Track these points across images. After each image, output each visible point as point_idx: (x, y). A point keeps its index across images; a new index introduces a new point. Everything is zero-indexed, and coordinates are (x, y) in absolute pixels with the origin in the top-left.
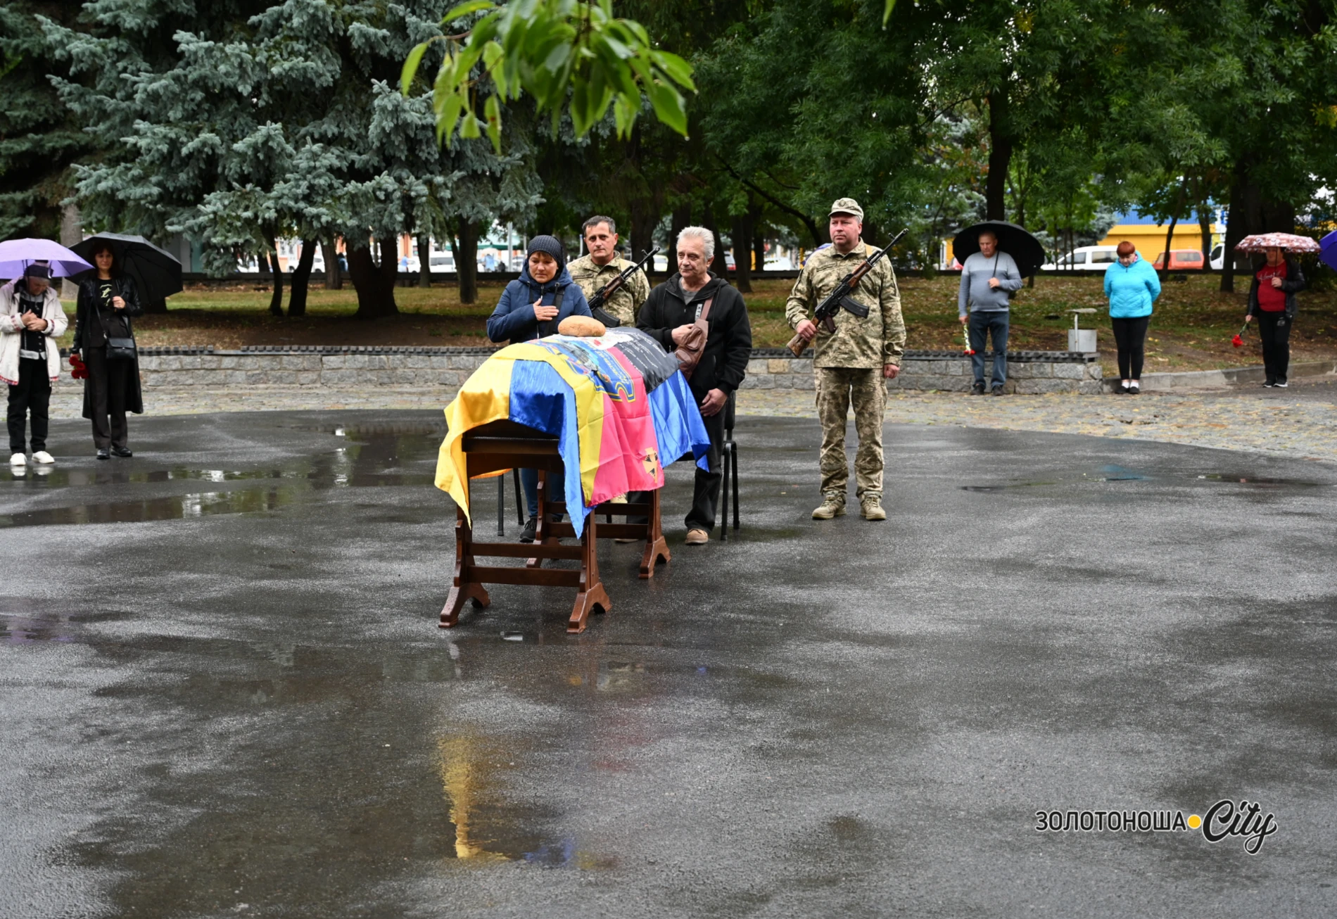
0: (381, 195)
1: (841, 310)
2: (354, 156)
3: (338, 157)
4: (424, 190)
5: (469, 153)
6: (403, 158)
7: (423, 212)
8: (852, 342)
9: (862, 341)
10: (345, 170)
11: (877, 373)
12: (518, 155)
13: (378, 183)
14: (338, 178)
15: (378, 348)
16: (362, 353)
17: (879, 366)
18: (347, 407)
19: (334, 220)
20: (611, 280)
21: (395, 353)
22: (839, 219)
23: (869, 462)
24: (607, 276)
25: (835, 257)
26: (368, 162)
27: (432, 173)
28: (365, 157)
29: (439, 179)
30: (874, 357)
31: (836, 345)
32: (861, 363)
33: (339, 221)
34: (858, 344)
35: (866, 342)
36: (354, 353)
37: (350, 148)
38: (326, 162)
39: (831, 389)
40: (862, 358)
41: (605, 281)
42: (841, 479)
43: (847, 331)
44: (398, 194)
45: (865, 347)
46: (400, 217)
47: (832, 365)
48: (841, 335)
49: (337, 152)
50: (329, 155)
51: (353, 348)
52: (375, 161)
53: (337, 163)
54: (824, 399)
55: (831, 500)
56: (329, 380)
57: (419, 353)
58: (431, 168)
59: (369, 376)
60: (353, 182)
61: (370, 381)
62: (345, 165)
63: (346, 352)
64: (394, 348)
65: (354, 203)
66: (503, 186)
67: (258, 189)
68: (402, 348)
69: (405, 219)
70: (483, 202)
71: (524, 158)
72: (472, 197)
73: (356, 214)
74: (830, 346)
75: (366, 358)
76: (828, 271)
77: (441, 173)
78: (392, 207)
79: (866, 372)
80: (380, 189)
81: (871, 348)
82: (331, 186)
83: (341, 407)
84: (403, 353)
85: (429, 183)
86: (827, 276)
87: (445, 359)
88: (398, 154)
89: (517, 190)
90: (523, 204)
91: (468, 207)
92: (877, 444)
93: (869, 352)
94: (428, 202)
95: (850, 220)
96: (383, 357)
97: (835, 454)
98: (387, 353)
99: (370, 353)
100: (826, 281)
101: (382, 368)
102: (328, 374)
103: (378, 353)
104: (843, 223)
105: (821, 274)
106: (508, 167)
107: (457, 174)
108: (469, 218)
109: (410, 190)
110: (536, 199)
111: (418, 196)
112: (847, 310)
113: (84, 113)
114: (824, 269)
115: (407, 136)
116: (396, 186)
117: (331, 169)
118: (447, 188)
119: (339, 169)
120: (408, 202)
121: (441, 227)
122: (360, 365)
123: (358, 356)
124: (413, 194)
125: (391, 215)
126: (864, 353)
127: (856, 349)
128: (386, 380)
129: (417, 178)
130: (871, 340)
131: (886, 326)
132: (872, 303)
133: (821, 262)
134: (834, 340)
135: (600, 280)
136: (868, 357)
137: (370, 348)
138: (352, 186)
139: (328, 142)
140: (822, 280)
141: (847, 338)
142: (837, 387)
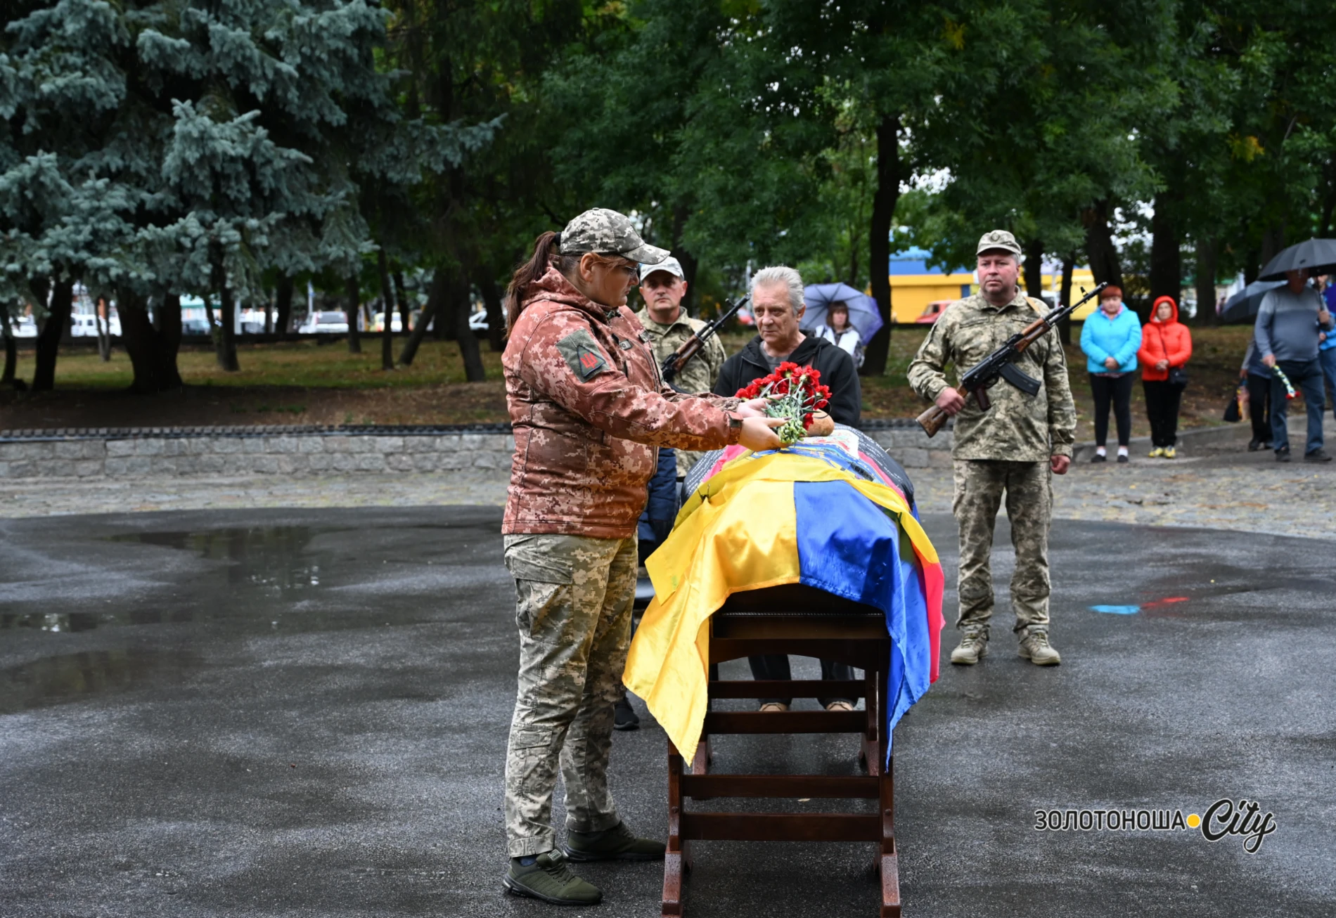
0: (187, 242)
1: (1001, 381)
2: (145, 195)
3: (125, 196)
4: (235, 235)
5: (286, 192)
6: (207, 196)
7: (235, 262)
8: (1013, 427)
9: (1025, 425)
10: (133, 211)
11: (1043, 467)
12: (342, 194)
13: (183, 227)
14: (126, 221)
15: (177, 429)
16: (157, 436)
17: (1045, 458)
18: (163, 508)
19: (126, 273)
20: (684, 344)
21: (199, 435)
22: (993, 258)
23: (1031, 587)
24: (676, 338)
25: (985, 311)
26: (161, 202)
27: (242, 215)
28: (159, 195)
29: (253, 223)
30: (1040, 446)
31: (991, 429)
32: (1025, 454)
33: (132, 275)
34: (1020, 428)
35: (1030, 426)
36: (147, 436)
37: (138, 185)
38: (112, 202)
39: (982, 490)
40: (1025, 448)
41: (675, 346)
42: (985, 609)
43: (1007, 410)
44: (205, 241)
45: (1029, 433)
46: (207, 269)
47: (984, 456)
48: (998, 416)
49: (124, 190)
50: (115, 193)
51: (146, 430)
52: (172, 200)
53: (124, 203)
54: (971, 503)
55: (974, 638)
56: (115, 470)
57: (228, 435)
58: (240, 209)
59: (166, 464)
60: (151, 226)
61: (167, 470)
62: (132, 206)
63: (136, 436)
64: (198, 429)
65: (149, 252)
66: (326, 231)
67: (25, 235)
68: (208, 429)
69: (213, 271)
70: (303, 250)
71: (348, 197)
72: (289, 244)
73: (151, 265)
74: (981, 431)
75: (162, 442)
76: (977, 329)
77: (252, 216)
78: (195, 257)
79: (1030, 466)
80: (186, 235)
81: (1036, 435)
82: (119, 232)
84: (208, 435)
85: (240, 227)
86: (977, 334)
87: (261, 442)
88: (200, 191)
89: (344, 235)
90: (352, 252)
91: (285, 256)
92: (1042, 562)
93: (1034, 440)
94: (241, 250)
95: (1007, 259)
96: (183, 440)
97: (982, 577)
98: (188, 436)
99: (167, 437)
100: (975, 342)
101: (182, 454)
102: (113, 463)
103: (177, 436)
104: (997, 263)
105: (968, 333)
106: (332, 208)
107: (274, 217)
108: (286, 269)
109: (219, 236)
110: (368, 246)
111: (231, 243)
112: (1008, 381)
114: (971, 325)
115: (213, 169)
116: (202, 231)
117: (118, 211)
118: (262, 233)
119: (128, 211)
120: (217, 251)
121: (256, 281)
122: (154, 451)
123: (152, 441)
124: (223, 240)
125: (194, 266)
126: (1027, 441)
127: (1018, 436)
128: (188, 469)
129: (228, 221)
130: (1036, 424)
131: (1051, 406)
132: (1036, 373)
133: (966, 317)
134: (987, 423)
135: (667, 345)
136: (1032, 446)
137: (167, 430)
138: (149, 232)
139: (116, 177)
140: (969, 341)
141: (1007, 420)
142: (990, 488)
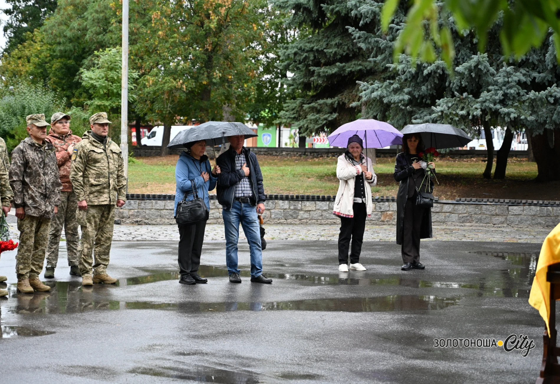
0: (552, 100)
2: (535, 74)
3: (524, 75)
10: (529, 83)
13: (550, 92)
14: (524, 88)
15: (546, 202)
16: (535, 205)
18: (519, 241)
19: (519, 116)
21: (558, 205)
26: (544, 78)
28: (542, 75)
33: (522, 117)
36: (530, 204)
37: (533, 69)
38: (516, 79)
49: (524, 72)
50: (518, 74)
51: (529, 201)
52: (549, 77)
53: (523, 79)
56: (512, 222)
59: (540, 220)
60: (533, 91)
61: (540, 224)
62: (529, 80)
63: (524, 204)
64: (557, 202)
65: (533, 105)
67: (471, 96)
73: (534, 112)
75: (538, 208)
80: (551, 96)
82: (518, 94)
83: (515, 241)
96: (549, 208)
98: (552, 206)
99: (541, 205)
101: (548, 215)
102: (512, 218)
103: (546, 205)
113: (368, 49)
117: (519, 83)
119: (525, 83)
122: (533, 213)
123: (533, 207)
125: (559, 113)
137: (541, 202)
138: (532, 94)
139: (518, 65)
